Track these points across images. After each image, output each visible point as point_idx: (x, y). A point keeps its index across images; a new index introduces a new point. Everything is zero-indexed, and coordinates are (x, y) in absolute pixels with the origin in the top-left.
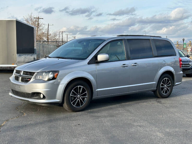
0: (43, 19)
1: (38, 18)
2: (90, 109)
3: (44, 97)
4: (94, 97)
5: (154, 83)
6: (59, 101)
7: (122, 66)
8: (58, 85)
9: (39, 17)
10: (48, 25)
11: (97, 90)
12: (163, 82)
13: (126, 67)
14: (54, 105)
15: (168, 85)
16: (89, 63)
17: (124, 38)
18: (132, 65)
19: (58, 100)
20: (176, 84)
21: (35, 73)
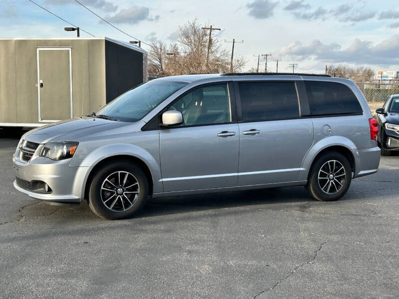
0: (220, 30)
1: (211, 29)
2: (146, 216)
3: (50, 191)
4: (156, 193)
5: (302, 169)
6: (77, 197)
7: (219, 135)
8: (76, 168)
9: (211, 26)
10: (234, 42)
11: (161, 180)
12: (326, 168)
13: (229, 137)
14: (70, 205)
15: (337, 174)
16: (144, 129)
17: (231, 80)
18: (244, 133)
19: (76, 195)
20: (362, 172)
21: (39, 144)
